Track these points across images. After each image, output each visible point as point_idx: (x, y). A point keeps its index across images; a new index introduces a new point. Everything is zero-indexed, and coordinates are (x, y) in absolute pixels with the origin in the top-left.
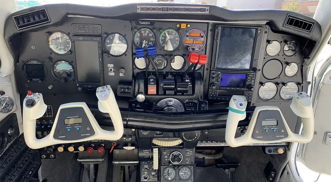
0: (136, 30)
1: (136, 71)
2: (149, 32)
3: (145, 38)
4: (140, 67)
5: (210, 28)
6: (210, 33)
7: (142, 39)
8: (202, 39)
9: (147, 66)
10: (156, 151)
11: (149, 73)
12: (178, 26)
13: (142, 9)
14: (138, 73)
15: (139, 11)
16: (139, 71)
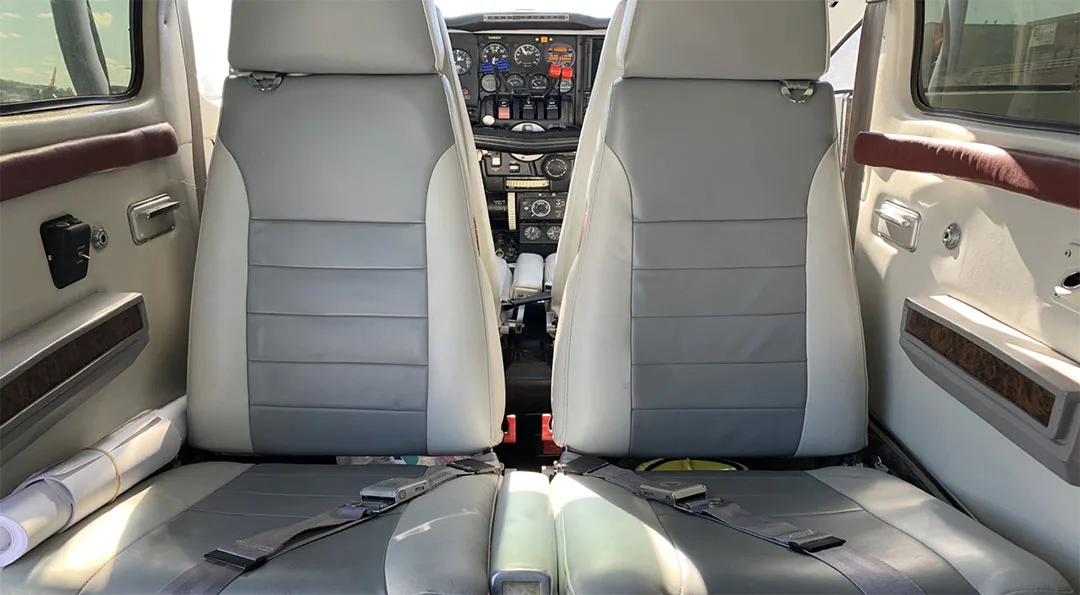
0: (483, 45)
1: (483, 94)
2: (501, 48)
3: (495, 55)
4: (488, 90)
5: (579, 41)
6: (579, 47)
7: (490, 56)
8: (570, 55)
9: (498, 88)
10: (511, 197)
11: (501, 97)
12: (537, 39)
13: (489, 18)
14: (485, 97)
15: (485, 20)
16: (488, 94)
